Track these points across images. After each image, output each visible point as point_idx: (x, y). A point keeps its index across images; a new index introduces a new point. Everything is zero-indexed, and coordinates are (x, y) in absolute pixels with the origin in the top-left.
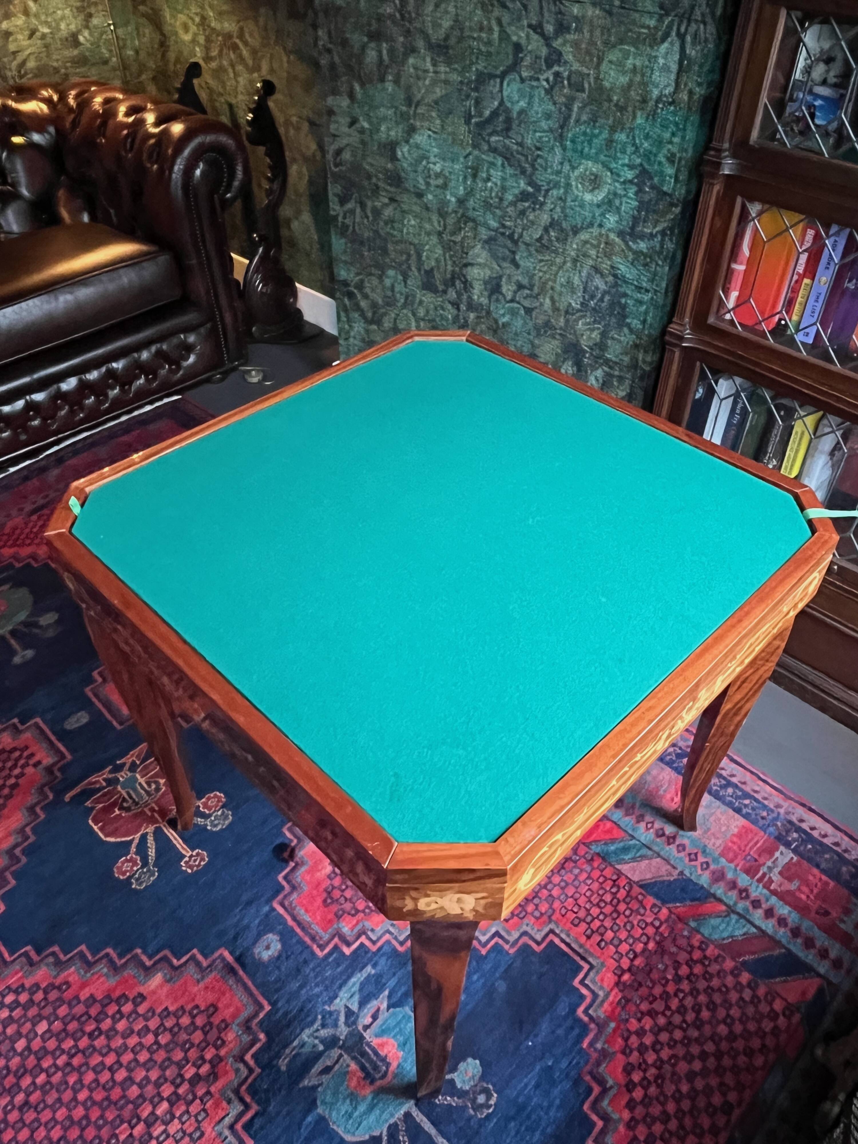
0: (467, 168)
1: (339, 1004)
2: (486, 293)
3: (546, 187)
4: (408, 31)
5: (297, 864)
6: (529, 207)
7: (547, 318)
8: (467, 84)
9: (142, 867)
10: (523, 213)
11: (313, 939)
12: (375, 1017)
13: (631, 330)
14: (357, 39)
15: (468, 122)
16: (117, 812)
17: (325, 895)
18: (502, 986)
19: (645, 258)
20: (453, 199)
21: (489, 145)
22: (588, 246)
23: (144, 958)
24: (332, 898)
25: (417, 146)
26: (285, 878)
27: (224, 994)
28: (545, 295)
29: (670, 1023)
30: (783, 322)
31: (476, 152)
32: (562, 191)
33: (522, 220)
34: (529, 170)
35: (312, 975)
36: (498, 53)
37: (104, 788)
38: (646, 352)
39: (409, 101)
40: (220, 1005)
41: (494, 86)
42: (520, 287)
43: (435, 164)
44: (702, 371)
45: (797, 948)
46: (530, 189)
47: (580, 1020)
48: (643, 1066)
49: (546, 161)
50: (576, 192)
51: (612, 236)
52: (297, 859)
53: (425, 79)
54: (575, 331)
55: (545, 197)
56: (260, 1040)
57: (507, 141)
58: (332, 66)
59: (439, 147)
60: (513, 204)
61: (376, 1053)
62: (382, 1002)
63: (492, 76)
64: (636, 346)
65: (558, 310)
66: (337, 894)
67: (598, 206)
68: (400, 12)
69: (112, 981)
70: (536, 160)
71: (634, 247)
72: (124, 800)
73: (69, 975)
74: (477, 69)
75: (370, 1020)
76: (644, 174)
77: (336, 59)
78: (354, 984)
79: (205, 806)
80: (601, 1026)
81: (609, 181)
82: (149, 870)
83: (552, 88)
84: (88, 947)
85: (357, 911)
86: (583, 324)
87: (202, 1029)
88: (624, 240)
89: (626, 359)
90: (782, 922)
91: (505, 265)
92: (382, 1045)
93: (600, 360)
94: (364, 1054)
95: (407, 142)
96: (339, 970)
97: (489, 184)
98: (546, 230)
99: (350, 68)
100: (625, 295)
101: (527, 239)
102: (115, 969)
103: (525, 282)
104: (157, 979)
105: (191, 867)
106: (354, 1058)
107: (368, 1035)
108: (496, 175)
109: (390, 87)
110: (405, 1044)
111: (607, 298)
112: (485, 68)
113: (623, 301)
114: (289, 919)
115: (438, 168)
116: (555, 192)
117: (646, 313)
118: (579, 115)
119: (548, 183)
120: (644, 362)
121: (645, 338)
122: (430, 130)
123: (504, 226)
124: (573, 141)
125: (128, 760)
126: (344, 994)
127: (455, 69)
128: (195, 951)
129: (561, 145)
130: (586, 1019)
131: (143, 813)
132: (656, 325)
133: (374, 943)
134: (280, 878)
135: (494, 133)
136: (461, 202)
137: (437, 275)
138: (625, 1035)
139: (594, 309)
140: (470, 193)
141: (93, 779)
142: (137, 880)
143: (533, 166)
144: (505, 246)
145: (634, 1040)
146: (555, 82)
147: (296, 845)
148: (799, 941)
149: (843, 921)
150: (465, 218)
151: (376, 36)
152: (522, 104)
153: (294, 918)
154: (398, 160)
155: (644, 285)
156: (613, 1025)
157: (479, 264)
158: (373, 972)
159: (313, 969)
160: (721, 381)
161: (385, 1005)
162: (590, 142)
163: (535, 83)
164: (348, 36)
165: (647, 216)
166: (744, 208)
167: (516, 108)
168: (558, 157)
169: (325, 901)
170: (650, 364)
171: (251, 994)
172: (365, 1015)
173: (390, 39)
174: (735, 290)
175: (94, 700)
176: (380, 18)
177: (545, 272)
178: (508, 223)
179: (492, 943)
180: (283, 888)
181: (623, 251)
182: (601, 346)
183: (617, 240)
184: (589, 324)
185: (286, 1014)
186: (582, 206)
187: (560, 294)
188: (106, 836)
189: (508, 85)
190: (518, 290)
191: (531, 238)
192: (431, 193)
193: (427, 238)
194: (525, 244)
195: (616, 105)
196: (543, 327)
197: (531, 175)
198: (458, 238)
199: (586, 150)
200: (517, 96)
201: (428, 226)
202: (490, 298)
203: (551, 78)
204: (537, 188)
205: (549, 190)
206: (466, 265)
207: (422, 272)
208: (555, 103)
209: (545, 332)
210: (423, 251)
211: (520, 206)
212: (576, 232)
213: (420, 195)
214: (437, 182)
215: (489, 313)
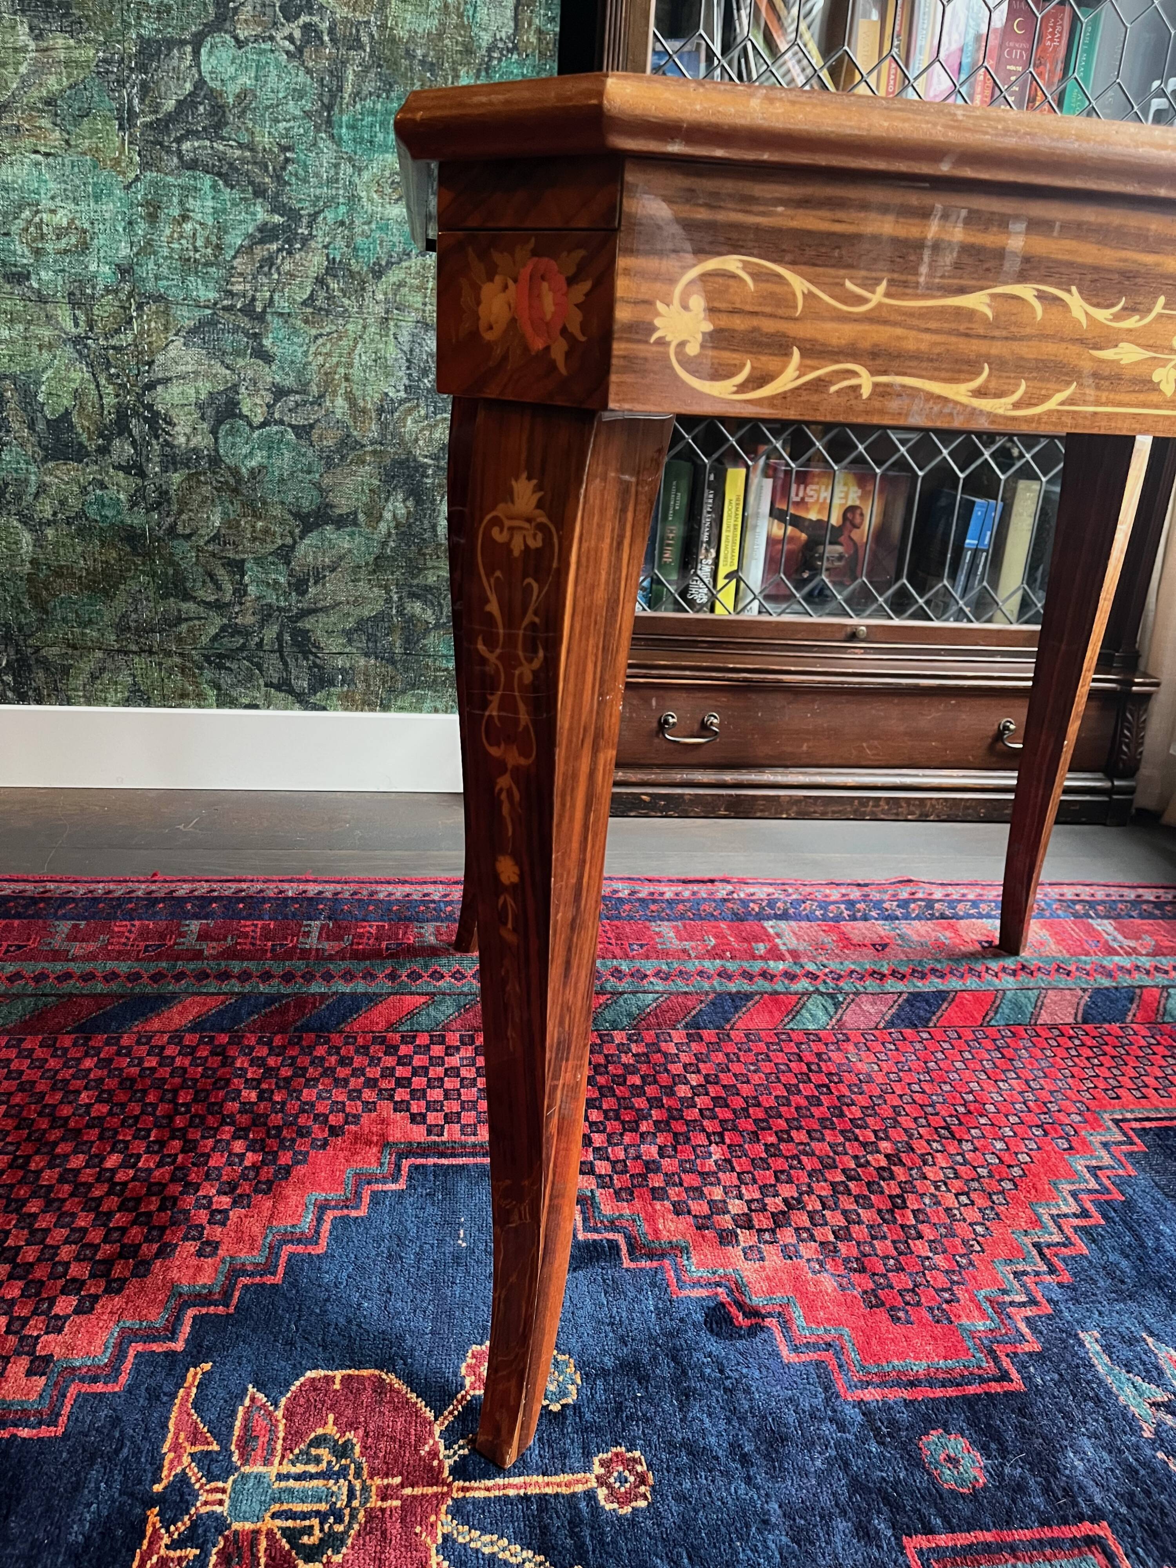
0: (133, 206)
2: (205, 426)
3: (311, 210)
6: (279, 250)
7: (342, 433)
8: (121, 61)
10: (269, 261)
15: (127, 126)
20: (105, 269)
21: (181, 157)
22: (405, 290)
28: (334, 393)
31: (150, 175)
32: (343, 209)
33: (268, 274)
34: (272, 187)
41: (181, 59)
42: (280, 393)
43: (53, 212)
46: (277, 219)
49: (305, 166)
50: (368, 207)
53: (18, 63)
54: (401, 439)
55: (310, 226)
57: (219, 146)
59: (60, 179)
60: (246, 250)
63: (171, 43)
65: (364, 411)
70: (284, 168)
74: (139, 36)
83: (300, 50)
86: (415, 421)
91: (241, 362)
97: (188, 227)
98: (320, 281)
101: (282, 304)
103: (289, 382)
108: (202, 206)
112: (158, 31)
115: (61, 219)
116: (330, 215)
118: (357, 85)
119: (314, 203)
122: (36, 152)
123: (231, 294)
124: (352, 127)
127: (88, 41)
129: (332, 137)
135: (190, 134)
136: (125, 271)
137: (80, 423)
140: (146, 250)
143: (278, 178)
144: (236, 330)
146: (307, 41)
150: (139, 299)
152: (246, 80)
157: (181, 377)
163: (267, 46)
167: (233, 89)
168: (327, 158)
177: (329, 354)
178: (238, 288)
186: (384, 228)
187: (365, 382)
189: (210, 53)
190: (276, 401)
191: (292, 301)
192: (47, 268)
193: (46, 355)
194: (281, 315)
195: (422, 62)
196: (338, 451)
197: (277, 195)
198: (126, 339)
199: (380, 136)
200: (233, 70)
201: (46, 333)
202: (214, 432)
203: (297, 34)
204: (293, 215)
205: (317, 214)
206: (151, 386)
207: (41, 426)
208: (308, 71)
209: (343, 458)
210: (37, 383)
211: (260, 252)
212: (378, 273)
213: (20, 277)
214: (63, 244)
215: (215, 460)
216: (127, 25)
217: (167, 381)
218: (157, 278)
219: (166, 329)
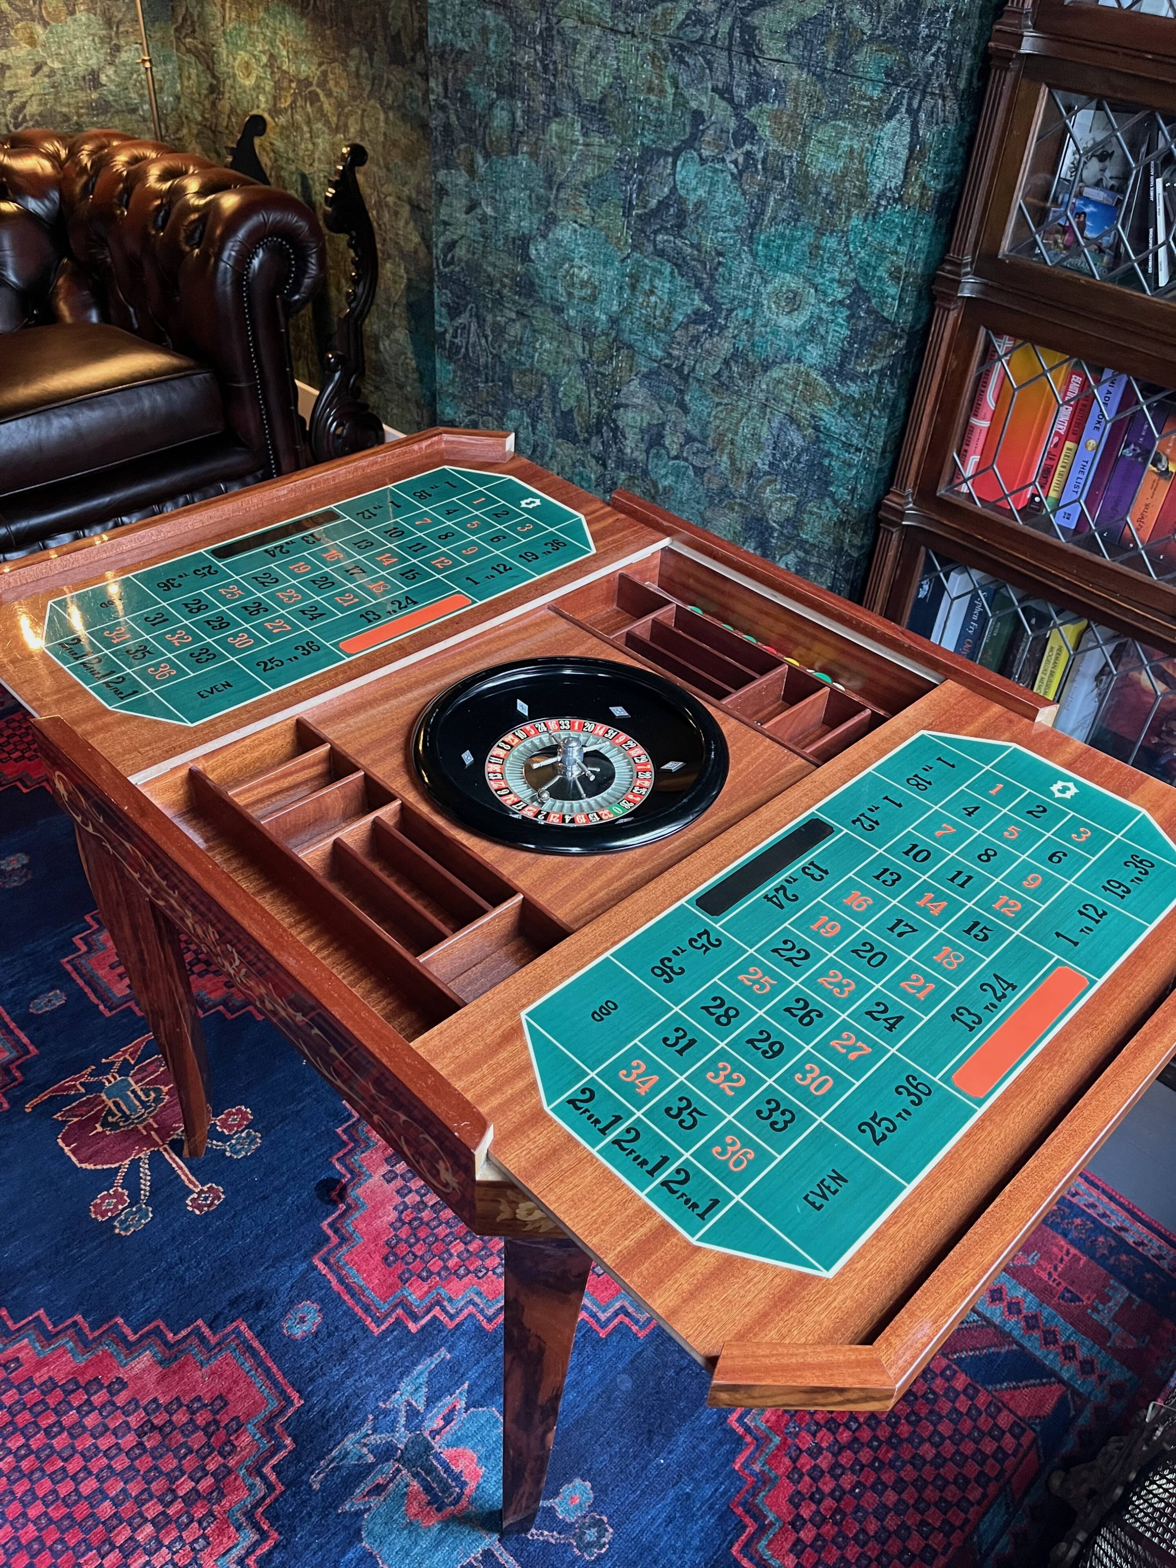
0: (624, 275)
1: (398, 1400)
2: (643, 446)
3: (729, 306)
4: (553, 87)
5: (349, 1207)
6: (705, 331)
7: (723, 482)
8: (629, 162)
9: (131, 1205)
10: (696, 339)
11: (367, 1309)
12: (448, 1419)
13: (836, 503)
14: (482, 94)
15: (627, 214)
16: (100, 1129)
17: (386, 1250)
18: (626, 1383)
19: (857, 406)
20: (603, 317)
21: (655, 246)
22: (782, 387)
23: (127, 1330)
24: (395, 1255)
25: (558, 243)
26: (331, 1225)
27: (236, 1382)
28: (722, 451)
29: (855, 1439)
30: (1037, 499)
31: (636, 255)
32: (750, 311)
33: (695, 348)
34: (707, 283)
35: (363, 1359)
36: (672, 123)
37: (83, 1095)
38: (854, 531)
39: (549, 181)
40: (231, 1397)
41: (665, 167)
42: (689, 438)
43: (580, 268)
44: (928, 557)
45: (1033, 1344)
46: (707, 308)
47: (733, 1431)
48: (816, 1498)
49: (730, 271)
50: (767, 314)
51: (814, 374)
52: (349, 1200)
53: (572, 153)
54: (761, 501)
55: (726, 319)
56: (286, 1447)
57: (678, 242)
58: (447, 128)
59: (587, 245)
60: (682, 326)
61: (447, 1469)
62: (458, 1399)
63: (662, 153)
64: (841, 523)
65: (739, 471)
66: (403, 1248)
67: (797, 334)
68: (542, 62)
69: (81, 1360)
70: (716, 269)
71: (843, 390)
72: (110, 1113)
73: (20, 1350)
74: (642, 144)
75: (442, 1423)
76: (859, 293)
77: (453, 119)
78: (421, 1373)
79: (224, 1124)
80: (761, 1441)
81: (813, 301)
82: (140, 1210)
83: (741, 173)
84: (48, 1313)
85: (430, 1273)
86: (772, 492)
87: (205, 1429)
88: (828, 380)
89: (828, 541)
90: (1014, 1307)
91: (670, 408)
92: (455, 1459)
93: (792, 541)
94: (430, 1470)
95: (544, 237)
96: (400, 1353)
97: (653, 299)
98: (726, 362)
99: (470, 132)
100: (828, 454)
101: (700, 373)
102: (85, 1345)
103: (696, 432)
104: (144, 1360)
105: (200, 1207)
106: (416, 1475)
107: (437, 1444)
108: (663, 286)
109: (524, 161)
110: (487, 1458)
111: (805, 458)
112: (654, 141)
113: (826, 462)
114: (334, 1282)
115: (584, 274)
116: (740, 313)
117: (856, 478)
118: (775, 211)
119: (731, 302)
120: (852, 545)
121: (853, 512)
122: (576, 222)
123: (670, 355)
124: (766, 246)
125: (117, 1059)
126: (405, 1387)
127: (613, 142)
128: (200, 1322)
129: (751, 251)
130: (741, 1431)
131: (135, 1130)
132: (868, 497)
133: (452, 1317)
134: (325, 1225)
135: (663, 229)
136: (614, 321)
137: (578, 419)
138: (793, 1454)
139: (785, 471)
140: (627, 309)
141: (67, 1082)
142: (122, 1222)
143: (712, 276)
144: (670, 383)
145: (806, 1462)
146: (746, 167)
147: (350, 1181)
148: (1036, 1334)
149: (1095, 1310)
150: (619, 344)
151: (509, 91)
152: (701, 192)
153: (341, 1281)
154: (531, 260)
155: (855, 442)
156: (777, 1440)
157: (635, 406)
158: (449, 1356)
159: (364, 1352)
160: (953, 574)
161: (463, 1404)
162: (788, 248)
163: (719, 166)
164: (471, 90)
165: (860, 350)
166: (989, 344)
167: (693, 198)
168: (745, 268)
169: (386, 1259)
170: (860, 548)
171: (275, 1384)
172: (435, 1416)
173: (528, 97)
174: (975, 453)
175: (74, 975)
176: (514, 67)
177: (723, 420)
178: (676, 353)
179: (616, 1321)
180: (327, 1239)
181: (828, 395)
182: (794, 522)
183: (820, 379)
184: (780, 492)
185: (322, 1414)
186: (775, 333)
187: (743, 450)
188: (81, 1162)
189: (683, 165)
190: (686, 443)
191: (707, 374)
192: (574, 307)
193: (565, 368)
194: (698, 380)
195: (825, 200)
196: (718, 495)
197: (709, 289)
198: (608, 370)
199: (784, 258)
200: (694, 182)
201: (567, 352)
202: (647, 452)
203: (741, 160)
204: (717, 307)
205: (732, 310)
206: (617, 407)
207: (558, 414)
208: (744, 193)
209: (721, 501)
210: (560, 385)
211: (693, 330)
212: (766, 368)
213: (559, 310)
214: (583, 293)
215: (645, 472)
216: (636, 134)
217: (626, 406)
218: (631, 332)
219: (631, 370)
